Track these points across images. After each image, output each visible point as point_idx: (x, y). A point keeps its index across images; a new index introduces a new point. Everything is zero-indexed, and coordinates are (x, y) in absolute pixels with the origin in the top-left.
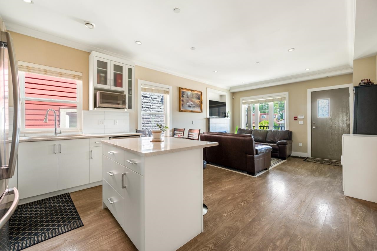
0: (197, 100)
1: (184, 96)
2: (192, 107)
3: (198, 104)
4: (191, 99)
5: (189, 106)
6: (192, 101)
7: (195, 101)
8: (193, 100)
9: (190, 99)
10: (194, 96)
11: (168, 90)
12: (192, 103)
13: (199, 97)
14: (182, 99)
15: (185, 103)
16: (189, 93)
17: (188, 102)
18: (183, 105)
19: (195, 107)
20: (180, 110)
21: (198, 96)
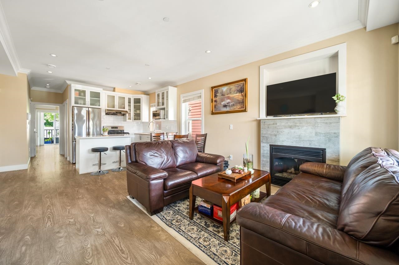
0: (237, 94)
1: (218, 94)
2: (229, 106)
3: (239, 99)
4: (228, 95)
5: (225, 106)
6: (229, 98)
7: (235, 96)
8: (231, 96)
9: (226, 96)
10: (232, 90)
11: (199, 95)
12: (229, 101)
13: (241, 88)
14: (214, 99)
15: (218, 103)
16: (225, 89)
17: (222, 100)
18: (216, 106)
19: (233, 105)
20: (213, 113)
21: (239, 88)
